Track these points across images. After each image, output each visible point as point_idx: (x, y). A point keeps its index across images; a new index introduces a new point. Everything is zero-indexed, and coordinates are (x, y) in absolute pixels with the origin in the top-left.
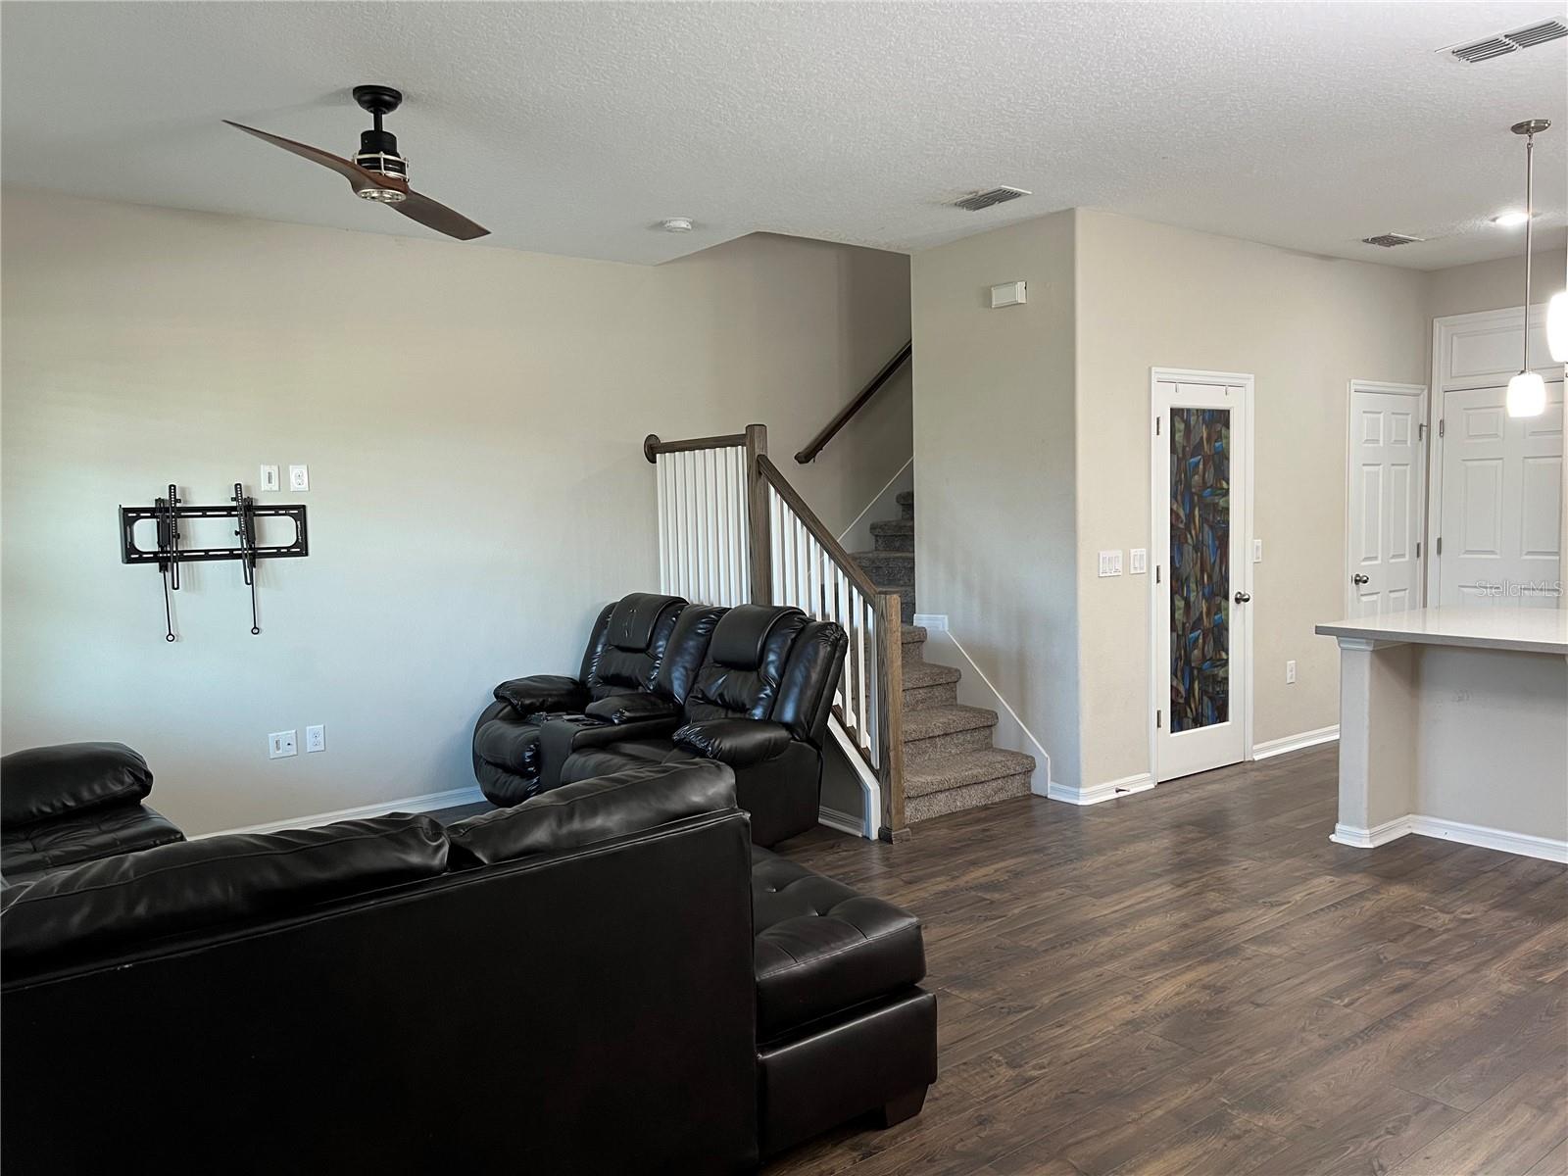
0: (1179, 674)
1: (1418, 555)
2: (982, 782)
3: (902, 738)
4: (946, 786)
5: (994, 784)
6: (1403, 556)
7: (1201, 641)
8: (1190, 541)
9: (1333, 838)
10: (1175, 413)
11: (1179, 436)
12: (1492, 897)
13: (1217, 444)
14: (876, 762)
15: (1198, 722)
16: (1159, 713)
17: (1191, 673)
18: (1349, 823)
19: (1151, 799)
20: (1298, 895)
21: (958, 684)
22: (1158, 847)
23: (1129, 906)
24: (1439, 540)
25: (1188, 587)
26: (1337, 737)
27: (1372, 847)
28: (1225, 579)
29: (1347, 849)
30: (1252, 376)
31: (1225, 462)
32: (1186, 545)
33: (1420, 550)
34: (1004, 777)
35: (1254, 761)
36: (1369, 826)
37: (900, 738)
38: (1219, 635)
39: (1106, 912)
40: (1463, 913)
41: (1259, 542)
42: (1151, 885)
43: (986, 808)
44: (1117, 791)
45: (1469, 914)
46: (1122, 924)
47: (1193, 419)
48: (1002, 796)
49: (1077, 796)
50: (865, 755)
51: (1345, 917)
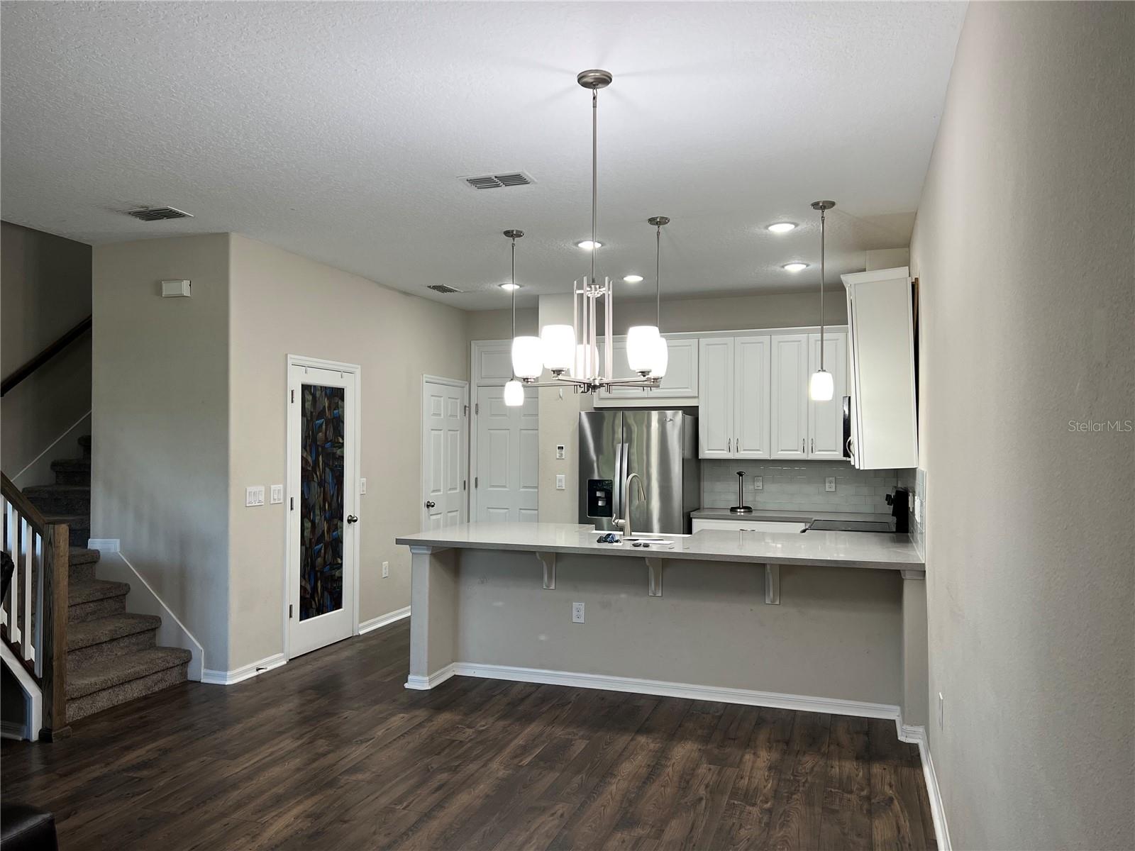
0: (306, 577)
1: (465, 489)
2: (143, 677)
3: (66, 648)
4: (109, 684)
5: (155, 677)
6: (455, 489)
7: (323, 551)
8: (315, 479)
9: (406, 686)
10: (305, 388)
11: (308, 405)
12: (498, 712)
13: (336, 412)
14: (39, 672)
15: (320, 611)
16: (291, 607)
17: (316, 575)
18: (417, 674)
19: (283, 673)
20: (380, 732)
21: (127, 596)
22: (286, 709)
23: (257, 761)
24: (476, 479)
25: (314, 512)
26: (409, 614)
27: (429, 688)
28: (341, 506)
29: (415, 692)
30: (359, 366)
31: (341, 424)
32: (312, 482)
33: (465, 485)
34: (163, 670)
35: (359, 635)
36: (429, 675)
37: (64, 649)
38: (336, 546)
39: (237, 771)
40: (481, 726)
41: (364, 480)
42: (276, 741)
43: (146, 698)
44: (257, 670)
45: (484, 726)
46: (249, 778)
47: (318, 394)
48: (162, 686)
49: (225, 678)
50: (28, 666)
51: (409, 743)
